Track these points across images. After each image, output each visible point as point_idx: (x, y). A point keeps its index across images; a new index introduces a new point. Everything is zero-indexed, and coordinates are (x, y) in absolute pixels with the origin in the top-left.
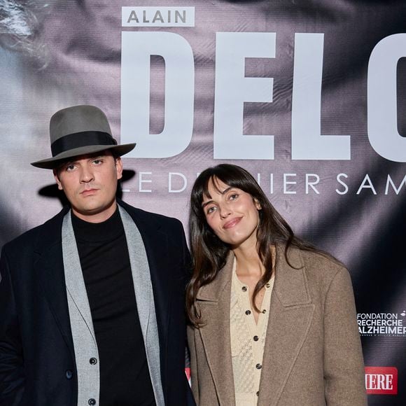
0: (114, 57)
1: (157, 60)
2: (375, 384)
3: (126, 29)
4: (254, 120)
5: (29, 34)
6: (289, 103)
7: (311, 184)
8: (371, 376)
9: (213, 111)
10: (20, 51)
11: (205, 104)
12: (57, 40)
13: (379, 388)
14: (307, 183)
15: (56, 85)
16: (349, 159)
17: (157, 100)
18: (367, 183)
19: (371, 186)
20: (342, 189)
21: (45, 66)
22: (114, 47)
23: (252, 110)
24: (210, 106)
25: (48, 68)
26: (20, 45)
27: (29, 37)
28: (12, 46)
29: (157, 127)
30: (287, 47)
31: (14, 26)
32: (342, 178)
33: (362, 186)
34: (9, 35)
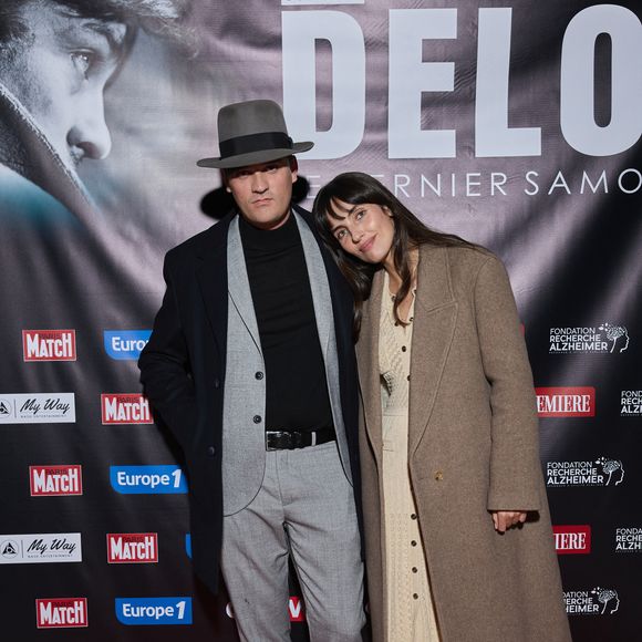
0: (274, 42)
1: (323, 45)
2: (571, 406)
3: (287, 8)
4: (433, 112)
5: (176, 16)
6: (473, 91)
7: (497, 184)
8: (566, 397)
9: (387, 104)
10: (167, 37)
11: (377, 95)
12: (208, 23)
13: (575, 410)
14: (493, 184)
15: (210, 77)
16: (540, 154)
17: (324, 92)
18: (560, 182)
19: (565, 185)
20: (532, 189)
21: (195, 55)
22: (274, 30)
23: (431, 102)
24: (384, 97)
25: (199, 56)
26: (165, 29)
27: (177, 20)
28: (157, 32)
29: (324, 123)
30: (469, 26)
31: (158, 8)
32: (531, 176)
33: (555, 185)
34: (152, 18)
